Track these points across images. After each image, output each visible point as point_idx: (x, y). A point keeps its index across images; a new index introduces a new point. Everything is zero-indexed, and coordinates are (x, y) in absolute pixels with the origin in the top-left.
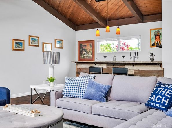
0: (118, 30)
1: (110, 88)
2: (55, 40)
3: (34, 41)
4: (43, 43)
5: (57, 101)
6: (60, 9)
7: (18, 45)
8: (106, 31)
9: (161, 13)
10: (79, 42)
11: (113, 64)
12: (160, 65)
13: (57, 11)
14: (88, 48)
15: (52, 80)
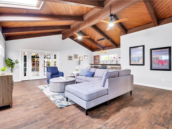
0: (105, 51)
1: (94, 73)
2: (84, 56)
3: (76, 56)
4: (79, 57)
5: (77, 77)
6: (86, 44)
7: (70, 58)
8: (101, 52)
9: (120, 45)
10: (94, 56)
11: (103, 65)
12: (120, 65)
13: (85, 45)
14: (97, 58)
15: (77, 70)
